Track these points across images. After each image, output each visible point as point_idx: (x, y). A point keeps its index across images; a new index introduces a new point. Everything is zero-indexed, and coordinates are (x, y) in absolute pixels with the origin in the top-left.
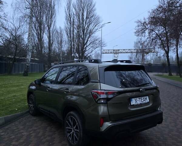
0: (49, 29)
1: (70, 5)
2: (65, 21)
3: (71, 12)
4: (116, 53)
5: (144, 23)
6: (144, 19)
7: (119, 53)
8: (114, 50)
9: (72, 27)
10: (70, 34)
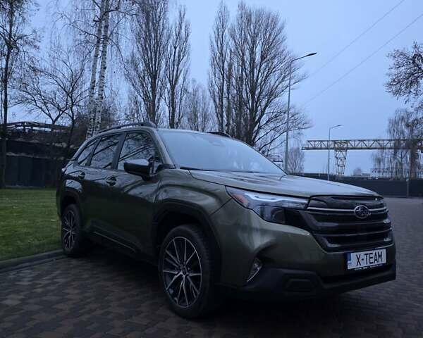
1: (223, 32)
2: (210, 68)
3: (224, 48)
4: (341, 149)
5: (414, 57)
6: (415, 47)
7: (348, 148)
8: (335, 142)
9: (225, 82)
10: (221, 99)
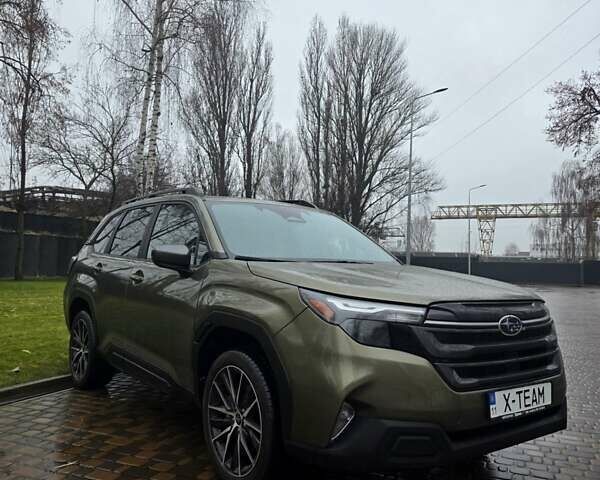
0: (249, 136)
1: (318, 58)
2: (301, 108)
3: (320, 80)
4: (487, 218)
5: (583, 92)
6: (585, 77)
7: (496, 217)
8: (478, 208)
9: (322, 127)
10: (316, 151)
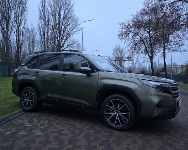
0: (18, 27)
1: (45, 3)
2: (39, 19)
3: (46, 11)
5: (128, 26)
6: (128, 21)
9: (46, 27)
10: (44, 34)
